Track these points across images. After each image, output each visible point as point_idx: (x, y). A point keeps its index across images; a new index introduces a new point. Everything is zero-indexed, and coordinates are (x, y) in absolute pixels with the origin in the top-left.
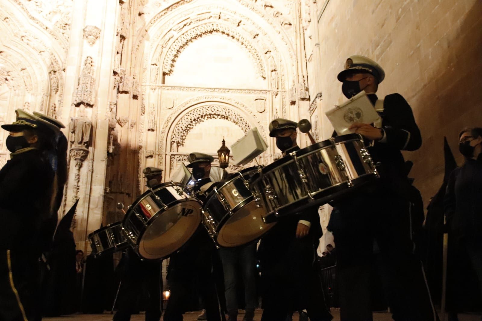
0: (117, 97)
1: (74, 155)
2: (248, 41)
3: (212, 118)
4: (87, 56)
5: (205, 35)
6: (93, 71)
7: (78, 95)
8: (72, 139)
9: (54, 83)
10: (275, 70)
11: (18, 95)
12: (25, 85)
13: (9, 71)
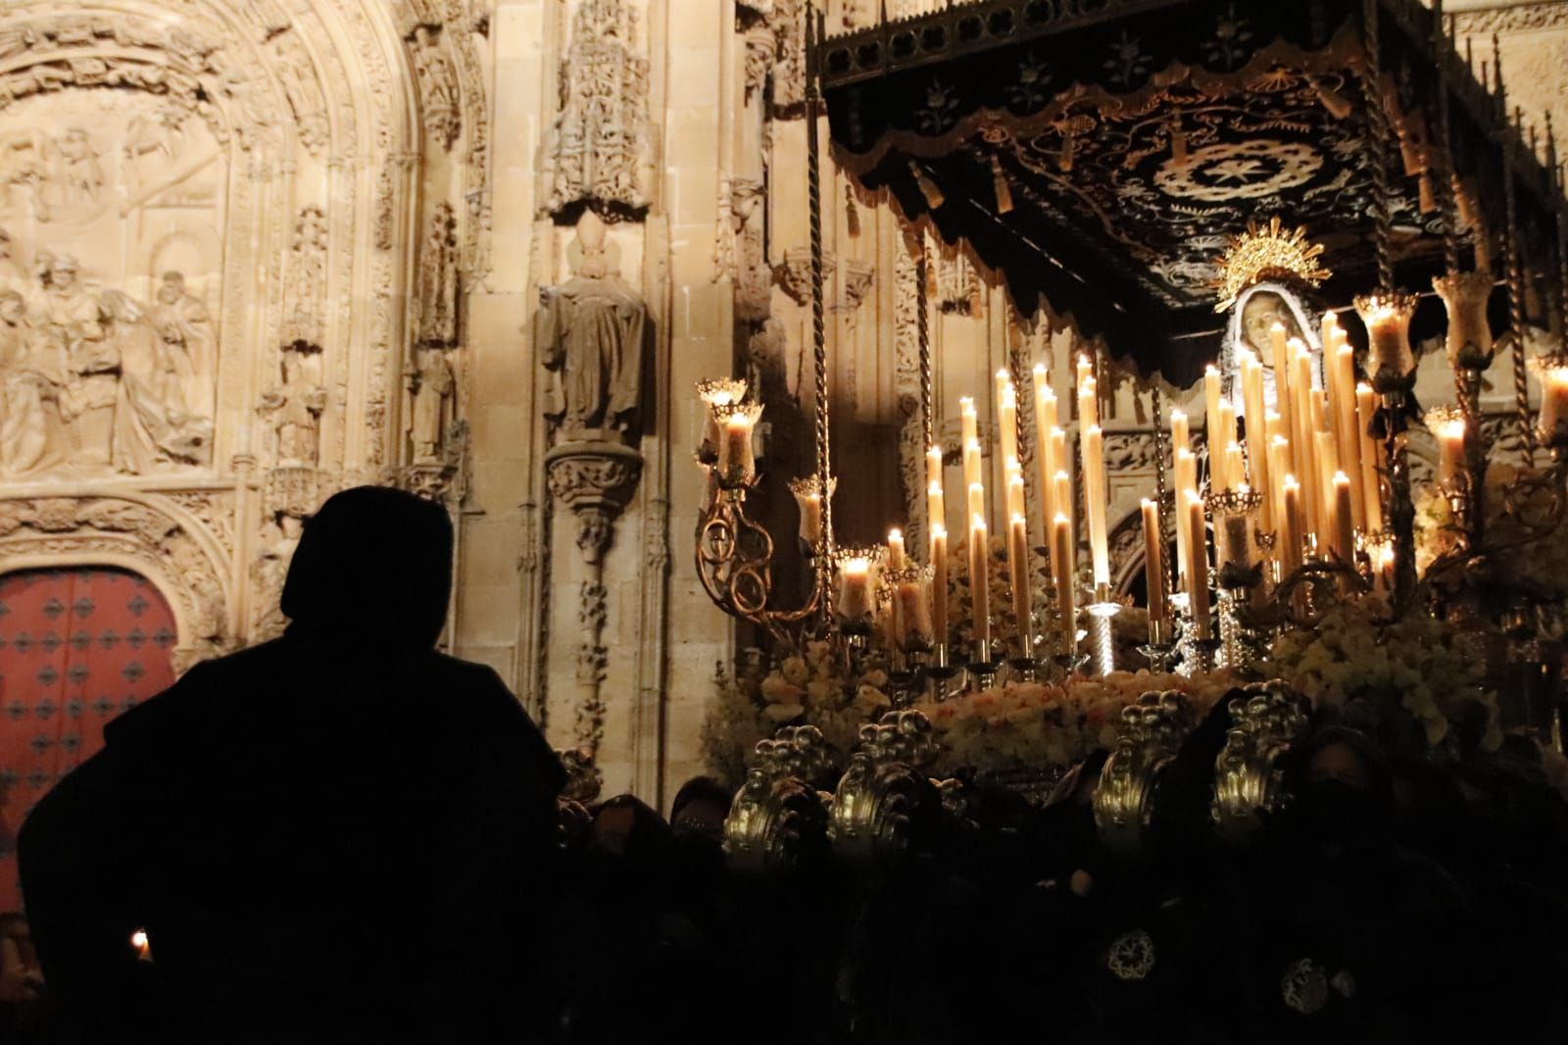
0: (767, 142)
1: (569, 488)
6: (631, 18)
7: (565, 163)
8: (551, 401)
9: (432, 94)
11: (266, 175)
12: (296, 118)
13: (210, 50)
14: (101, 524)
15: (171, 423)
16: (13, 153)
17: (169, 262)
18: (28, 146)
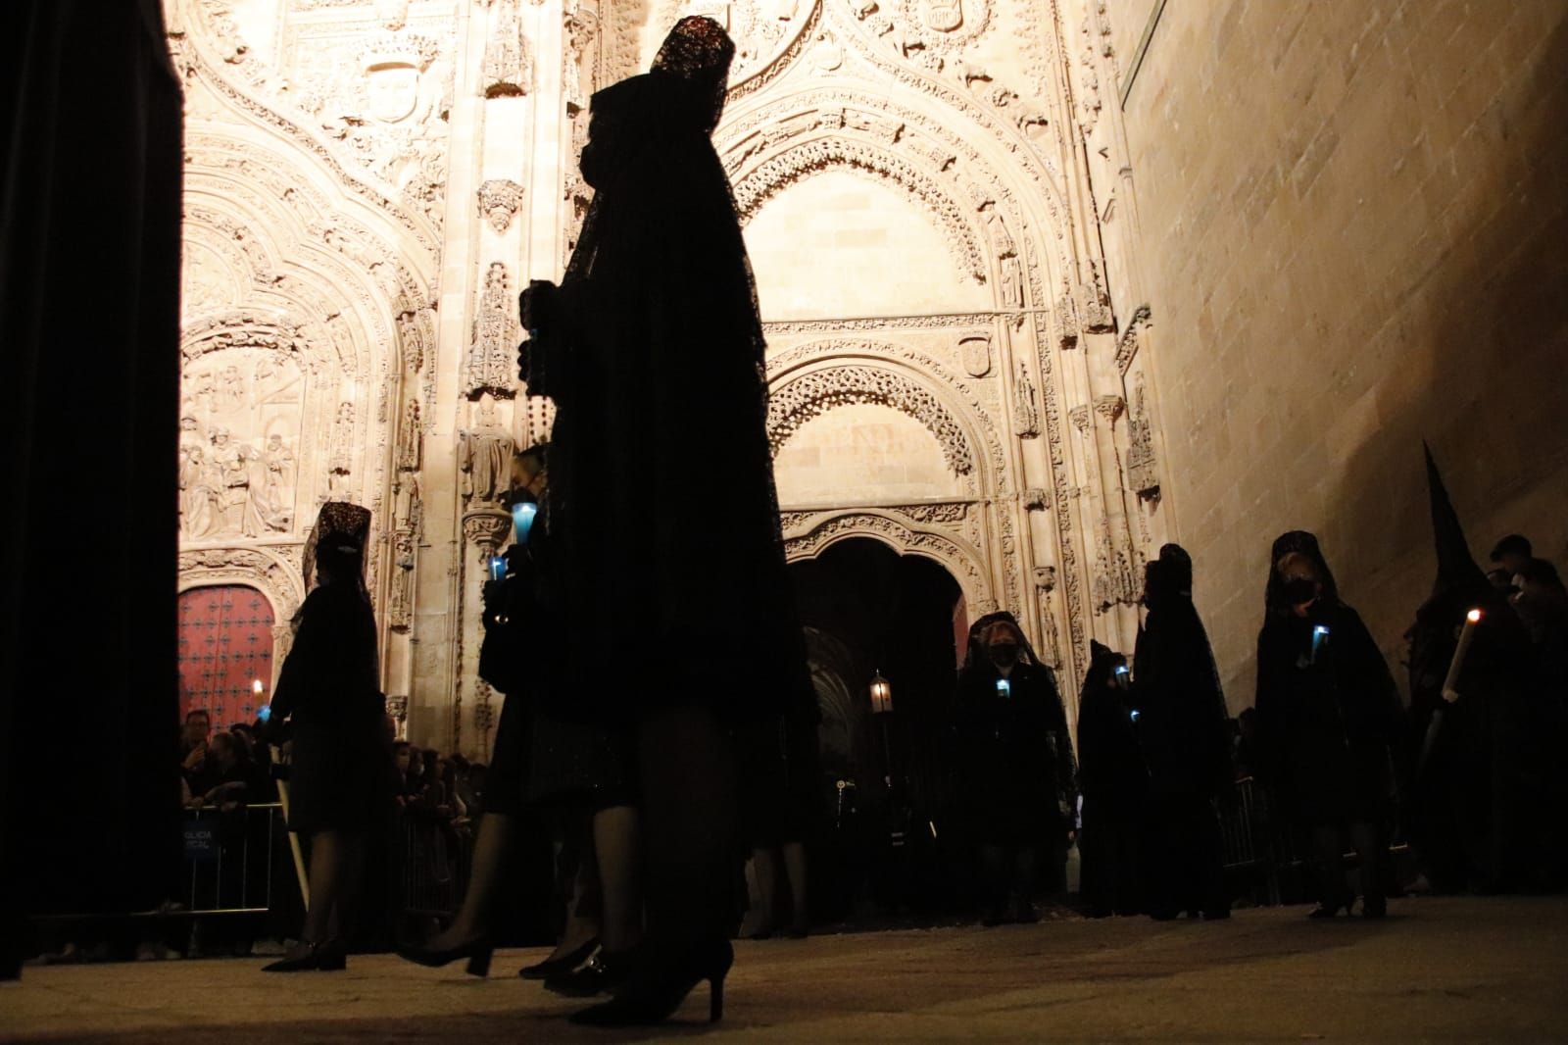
1: (474, 533)
2: (927, 179)
3: (843, 403)
4: (491, 262)
5: (805, 175)
6: (509, 300)
7: (474, 369)
8: (465, 488)
9: (409, 345)
10: (1010, 255)
11: (324, 386)
12: (340, 358)
13: (300, 327)
14: (236, 563)
15: (273, 510)
16: (201, 379)
17: (274, 430)
18: (209, 375)
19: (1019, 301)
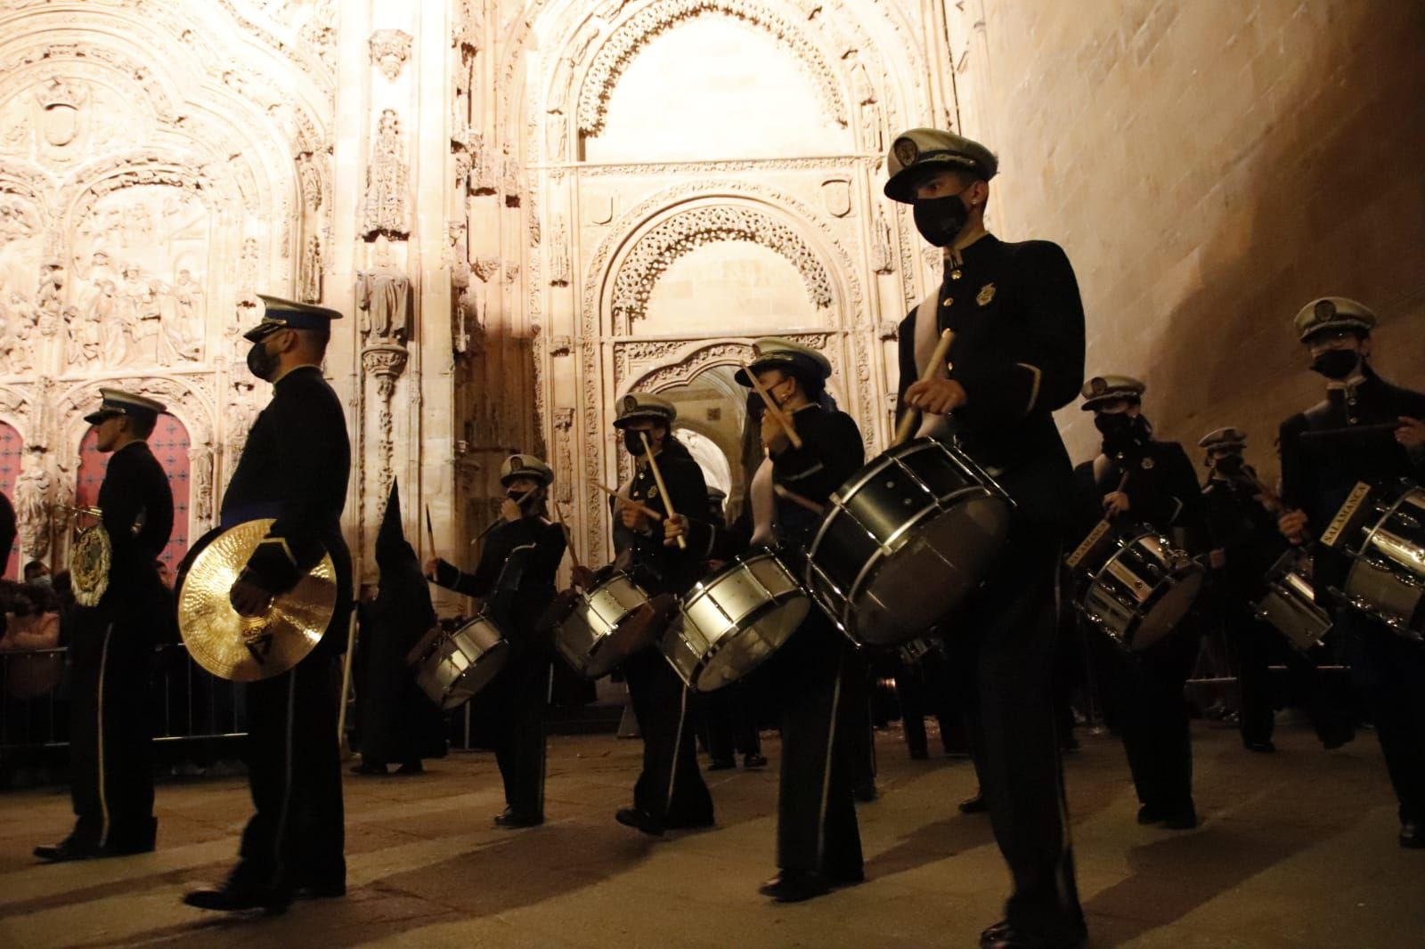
0: (468, 206)
1: (373, 366)
2: (795, 28)
3: (714, 239)
4: (384, 109)
5: (680, 22)
6: (401, 146)
7: (370, 213)
8: (364, 325)
9: (308, 184)
10: (871, 102)
11: (228, 223)
12: (243, 196)
13: (203, 166)
14: (152, 391)
15: (184, 341)
16: (111, 216)
17: (183, 265)
18: (117, 212)
19: (878, 146)
